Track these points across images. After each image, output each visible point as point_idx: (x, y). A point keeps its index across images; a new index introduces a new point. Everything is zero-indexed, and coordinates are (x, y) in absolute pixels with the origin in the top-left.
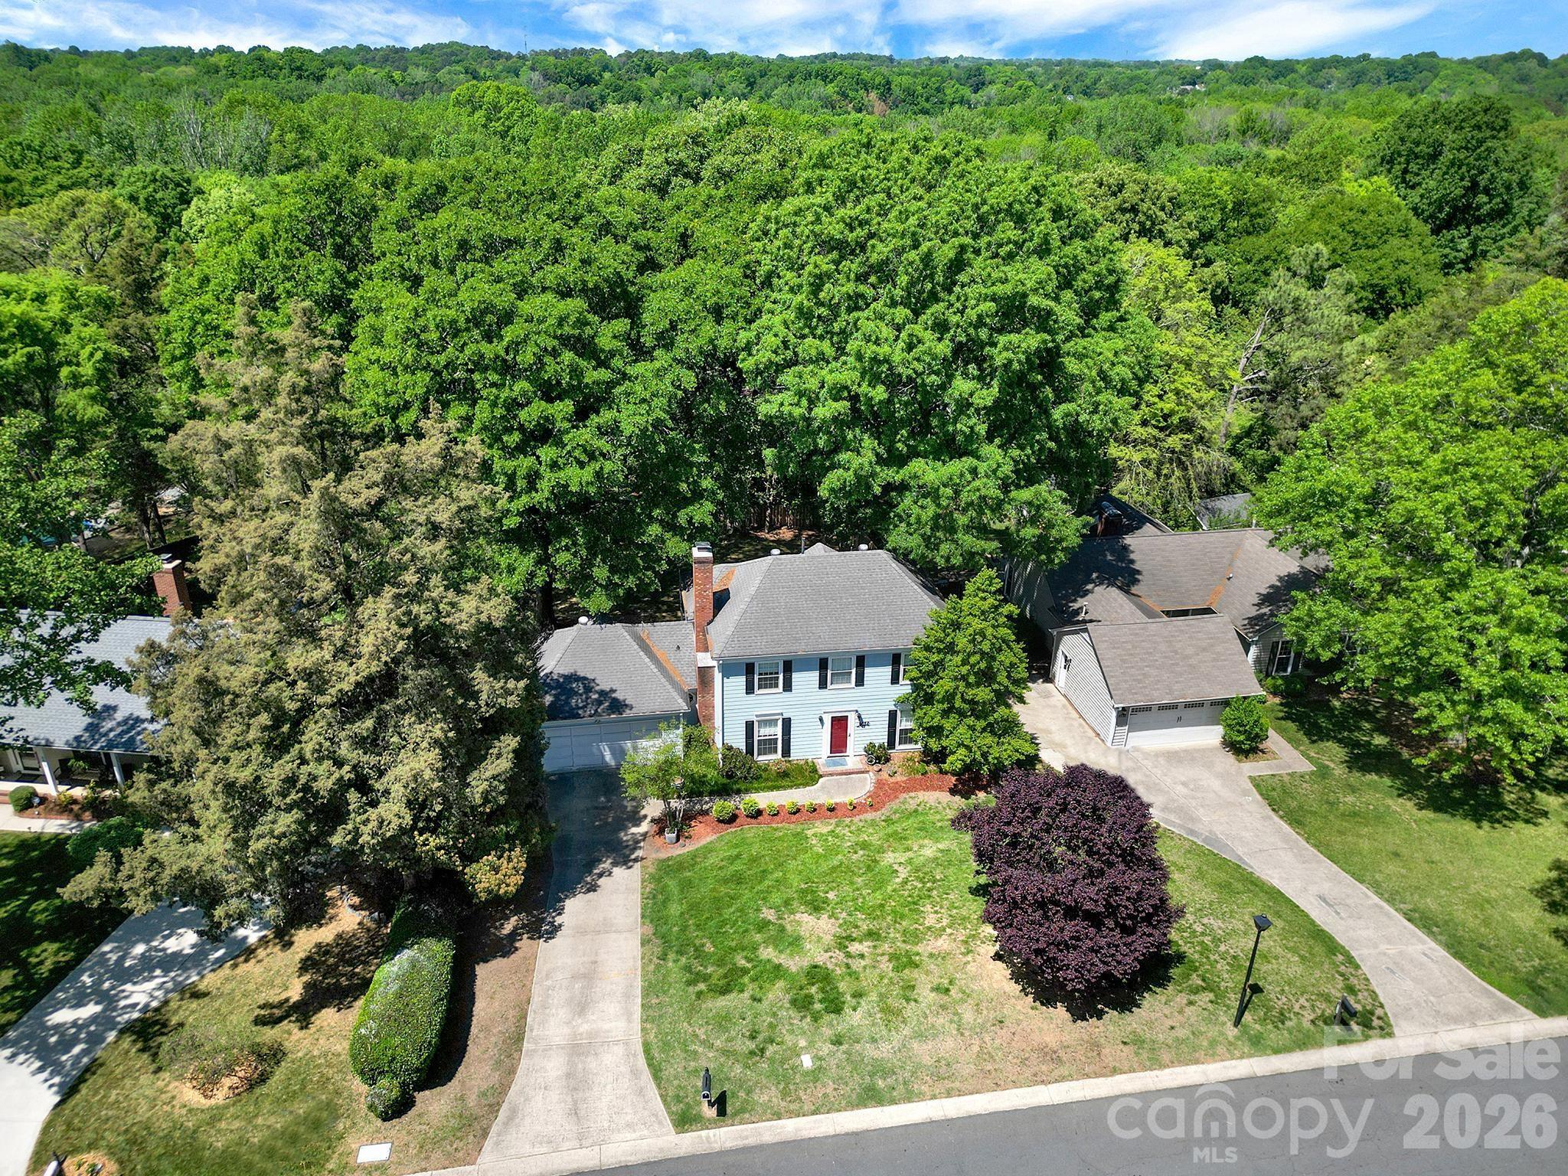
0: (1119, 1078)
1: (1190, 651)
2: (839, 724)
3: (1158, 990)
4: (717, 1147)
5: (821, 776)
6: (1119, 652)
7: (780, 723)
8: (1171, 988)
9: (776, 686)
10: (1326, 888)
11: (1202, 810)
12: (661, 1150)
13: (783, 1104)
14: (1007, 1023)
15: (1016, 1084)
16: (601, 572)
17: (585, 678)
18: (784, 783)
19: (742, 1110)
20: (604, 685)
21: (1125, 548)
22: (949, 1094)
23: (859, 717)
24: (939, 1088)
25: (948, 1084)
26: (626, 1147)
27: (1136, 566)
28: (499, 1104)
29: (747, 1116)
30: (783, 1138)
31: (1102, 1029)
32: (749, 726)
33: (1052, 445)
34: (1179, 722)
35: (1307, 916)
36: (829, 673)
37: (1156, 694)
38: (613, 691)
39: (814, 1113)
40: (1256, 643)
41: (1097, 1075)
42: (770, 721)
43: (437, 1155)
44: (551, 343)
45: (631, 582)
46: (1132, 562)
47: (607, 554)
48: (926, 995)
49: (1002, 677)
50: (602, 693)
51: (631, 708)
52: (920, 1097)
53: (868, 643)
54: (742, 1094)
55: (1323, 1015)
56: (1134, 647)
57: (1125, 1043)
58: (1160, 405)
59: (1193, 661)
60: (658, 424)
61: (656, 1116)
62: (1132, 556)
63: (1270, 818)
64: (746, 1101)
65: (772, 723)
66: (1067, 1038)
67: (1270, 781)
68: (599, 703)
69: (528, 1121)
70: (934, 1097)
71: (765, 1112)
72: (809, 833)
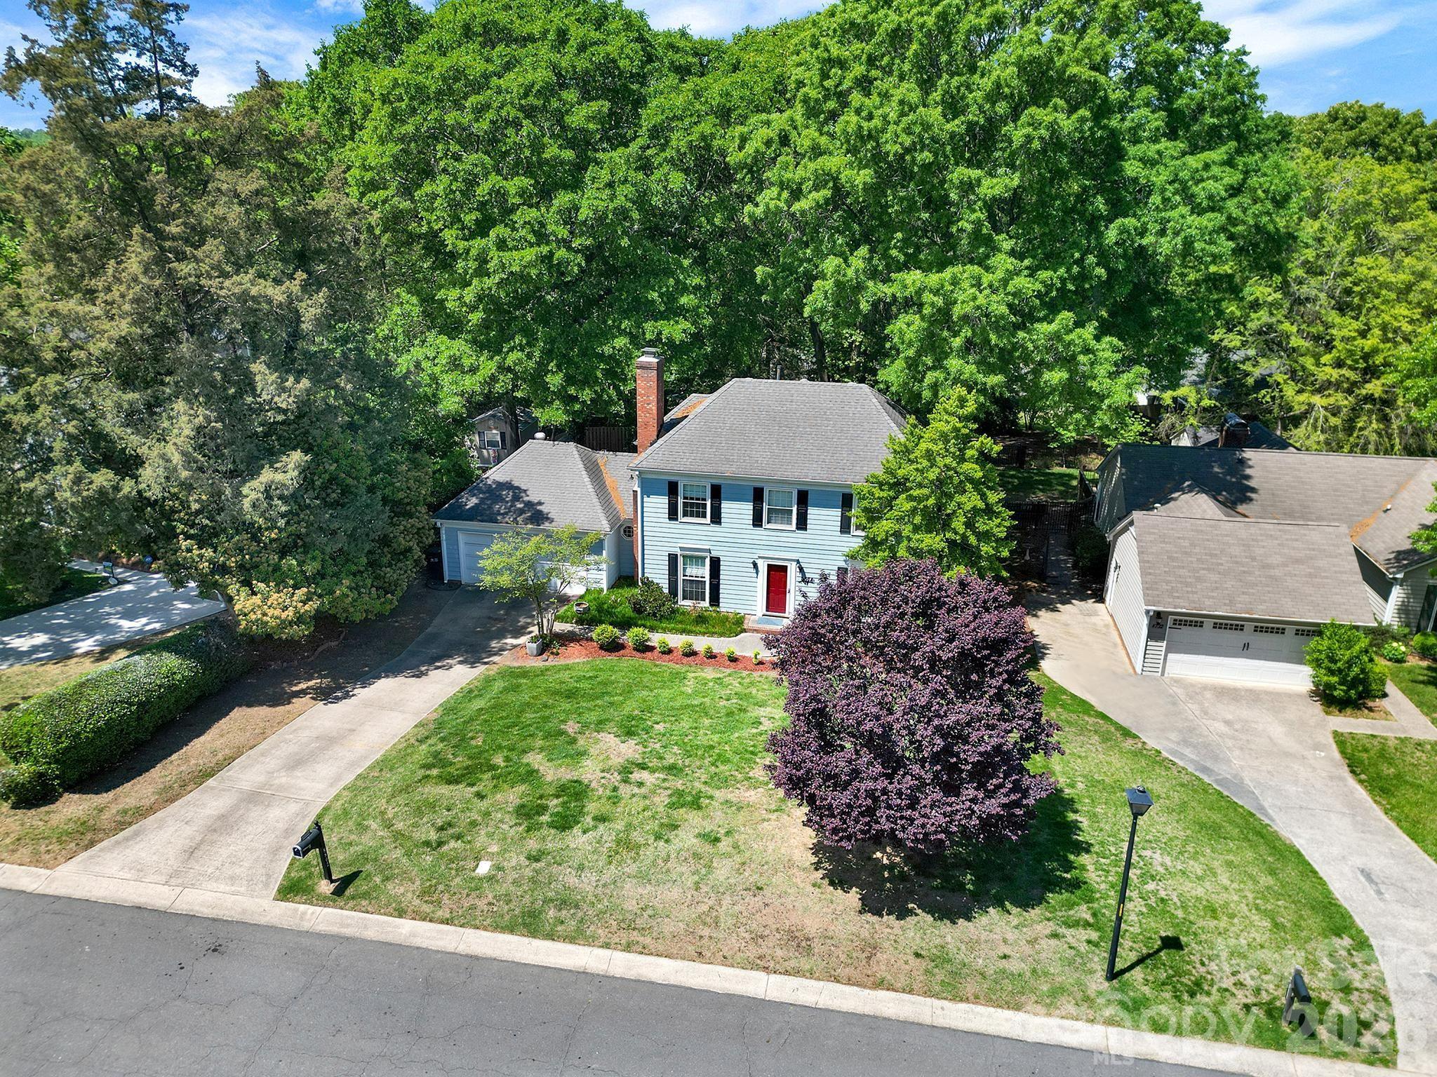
0: (882, 994)
1: (1276, 560)
2: (777, 576)
3: (1015, 910)
4: (306, 926)
5: (745, 631)
6: (1169, 547)
7: (708, 561)
8: (1035, 913)
9: (704, 516)
10: (1378, 864)
11: (1237, 752)
12: (244, 912)
13: (417, 902)
14: (767, 892)
15: (726, 961)
16: (555, 380)
17: (518, 488)
18: (698, 629)
19: (366, 895)
20: (533, 497)
21: (1242, 462)
22: (628, 948)
23: (801, 569)
24: (624, 937)
25: (635, 936)
26: (208, 897)
27: (1252, 483)
28: (130, 824)
29: (364, 903)
30: (389, 938)
31: (897, 931)
32: (673, 559)
33: (1100, 271)
34: (1245, 650)
35: (1324, 884)
36: (765, 507)
37: (1208, 602)
38: (540, 503)
39: (446, 922)
40: (1402, 583)
41: (850, 982)
42: (697, 558)
43: (25, 852)
44: (512, 113)
45: (586, 395)
46: (1248, 477)
47: (565, 361)
48: (686, 839)
49: (958, 524)
50: (529, 504)
51: (552, 521)
52: (590, 941)
53: (812, 472)
54: (378, 880)
55: (1270, 1003)
56: (1193, 545)
57: (917, 955)
58: (1360, 342)
59: (1277, 572)
60: (623, 214)
61: (268, 876)
62: (1248, 471)
63: (1341, 779)
64: (376, 887)
65: (699, 560)
66: (838, 929)
67: (1365, 741)
68: (522, 512)
69: (141, 845)
70: (606, 946)
71: (388, 905)
72: (690, 675)
